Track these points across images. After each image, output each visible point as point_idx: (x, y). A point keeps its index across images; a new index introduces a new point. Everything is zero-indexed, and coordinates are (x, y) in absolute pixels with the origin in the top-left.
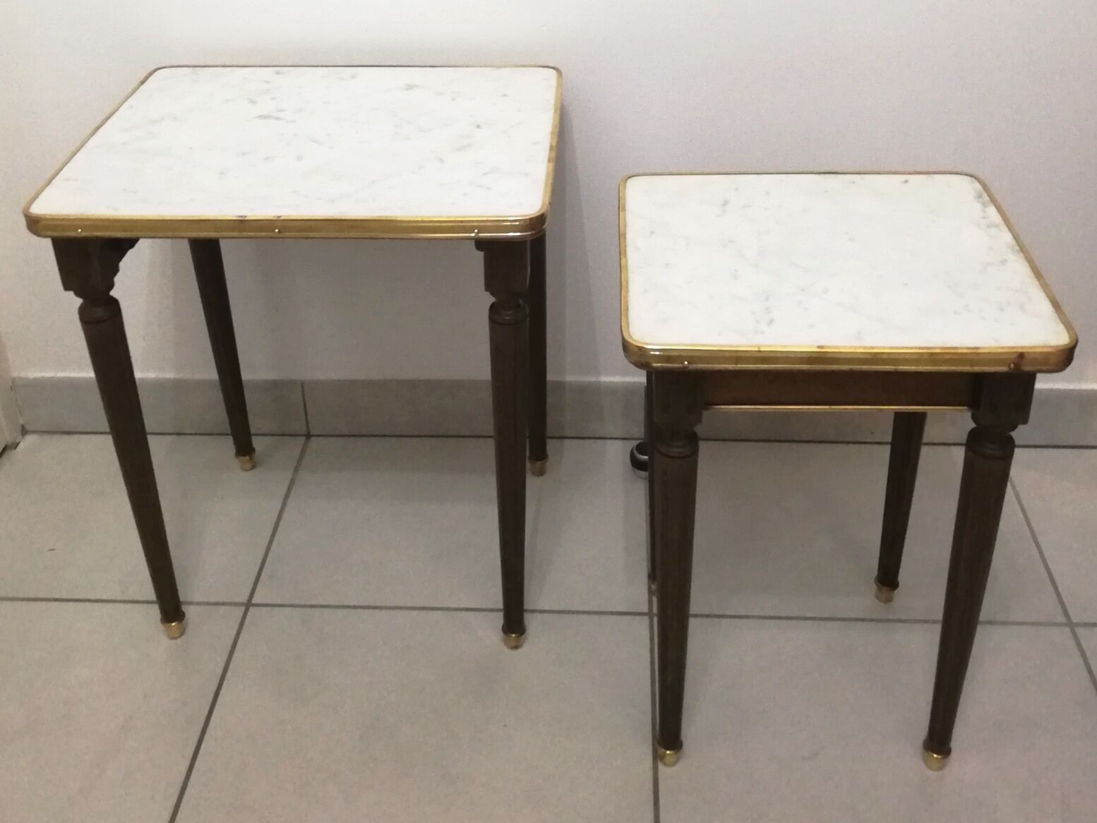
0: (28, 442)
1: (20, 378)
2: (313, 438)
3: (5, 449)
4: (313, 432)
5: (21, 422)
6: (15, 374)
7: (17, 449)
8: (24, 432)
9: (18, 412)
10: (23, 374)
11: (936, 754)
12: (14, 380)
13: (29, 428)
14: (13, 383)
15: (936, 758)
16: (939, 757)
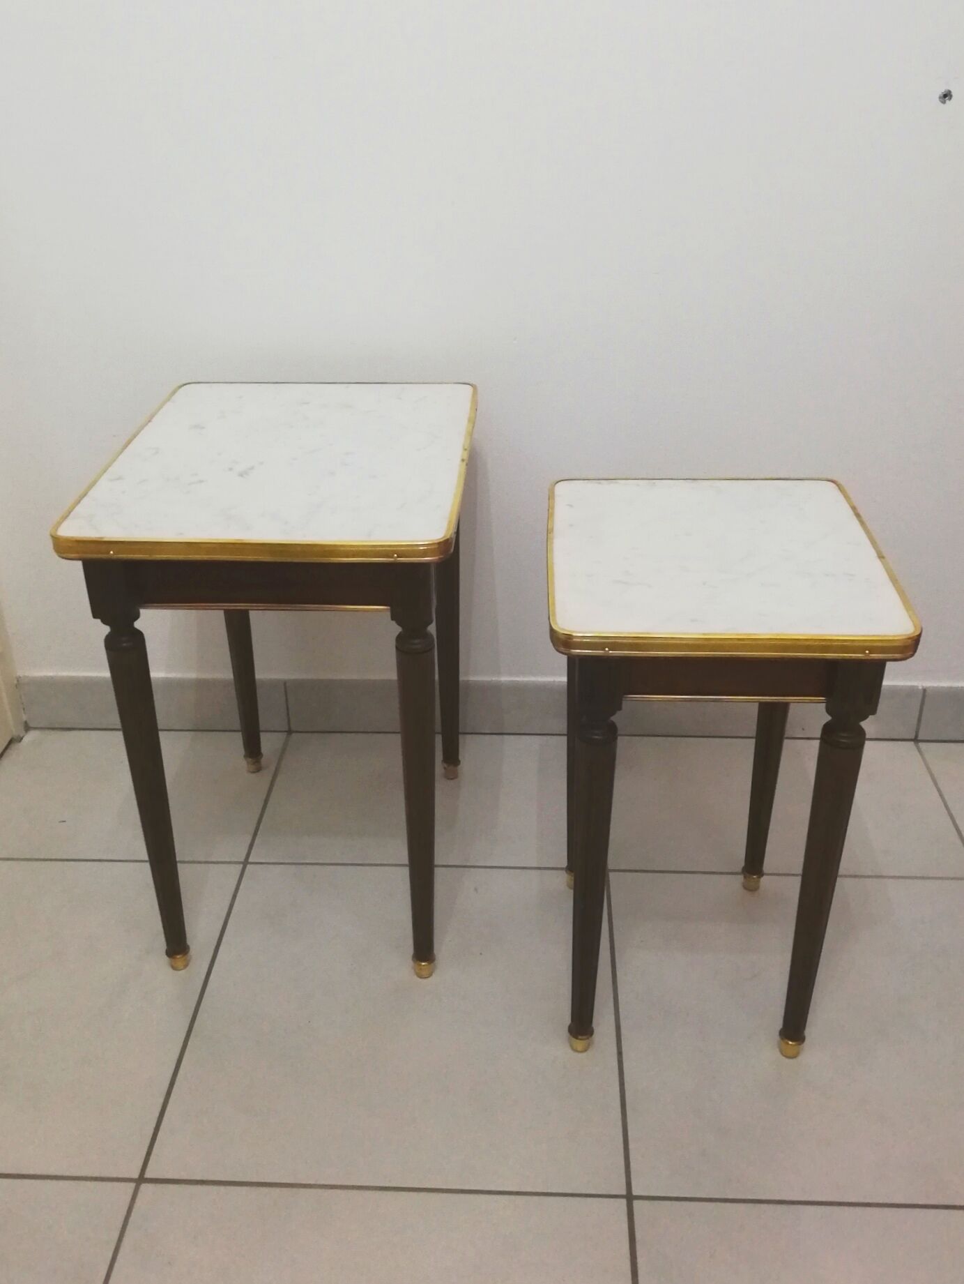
0: (29, 737)
1: (25, 677)
2: (294, 734)
3: (11, 742)
4: (293, 728)
5: (25, 718)
6: (20, 673)
7: (22, 743)
8: (27, 728)
9: (22, 710)
10: (27, 674)
11: (791, 1041)
12: (18, 679)
13: (31, 725)
14: (18, 681)
15: (791, 1045)
16: (794, 1043)
